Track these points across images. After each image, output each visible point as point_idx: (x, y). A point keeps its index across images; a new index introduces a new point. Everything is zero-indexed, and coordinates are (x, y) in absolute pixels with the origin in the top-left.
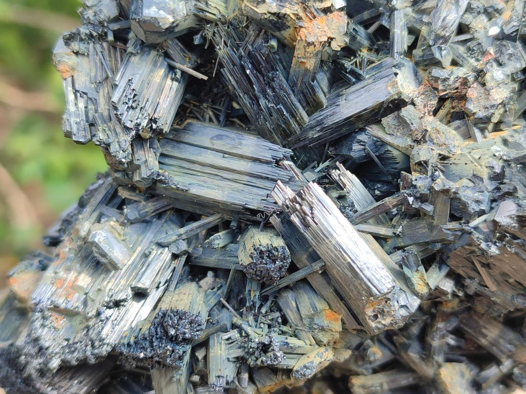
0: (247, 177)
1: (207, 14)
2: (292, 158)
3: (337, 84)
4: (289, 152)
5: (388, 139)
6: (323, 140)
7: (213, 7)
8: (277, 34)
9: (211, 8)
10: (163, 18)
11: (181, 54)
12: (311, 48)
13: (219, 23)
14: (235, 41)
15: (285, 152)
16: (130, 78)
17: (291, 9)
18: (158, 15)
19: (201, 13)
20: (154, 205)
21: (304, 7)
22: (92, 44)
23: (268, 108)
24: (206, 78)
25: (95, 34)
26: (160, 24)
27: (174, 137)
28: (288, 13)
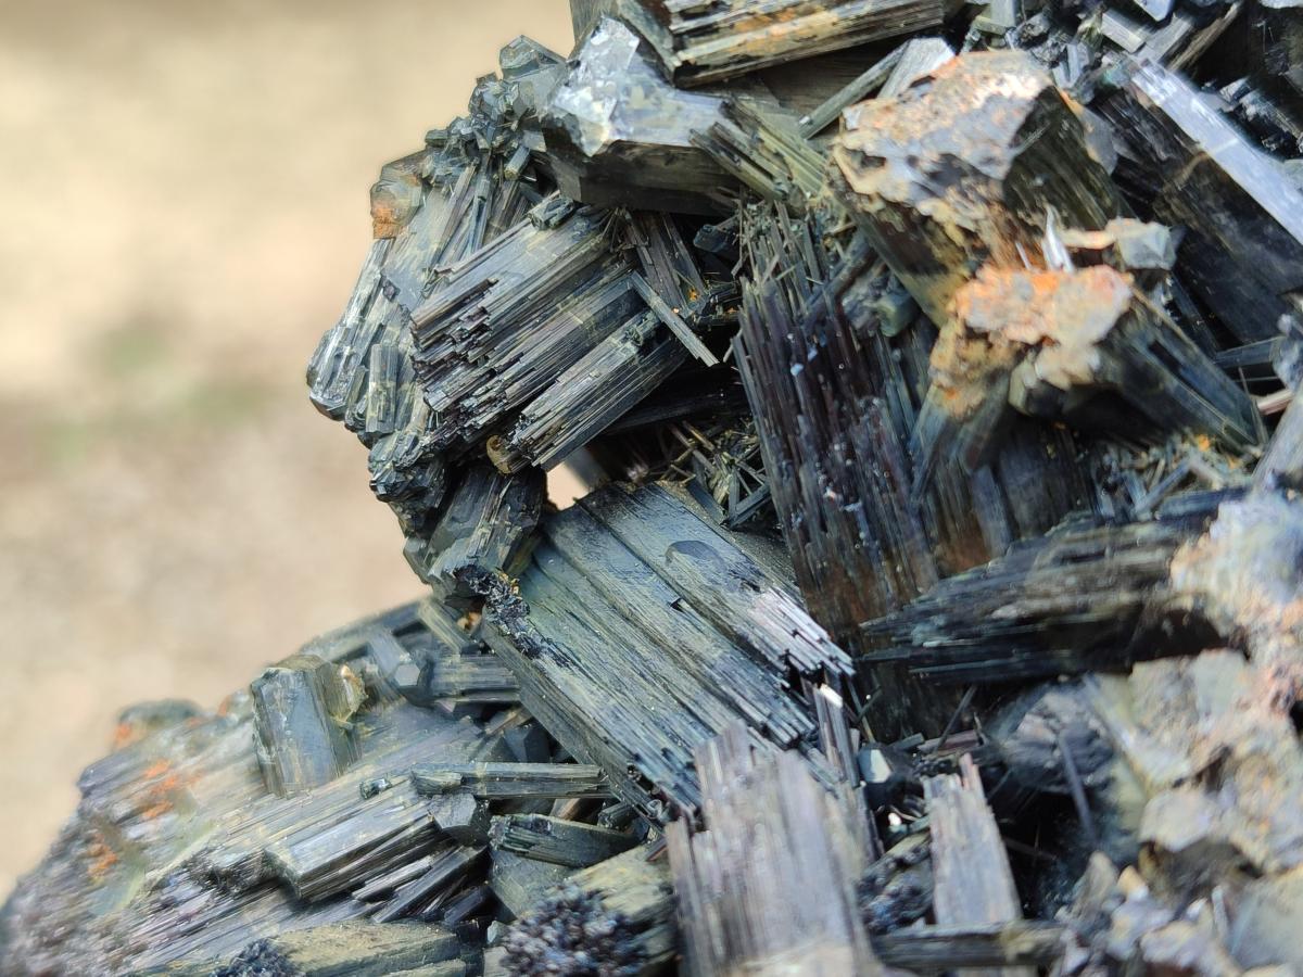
0: (697, 687)
1: (744, 165)
2: (844, 685)
3: (1077, 515)
4: (845, 663)
5: (1129, 740)
6: (953, 667)
7: (769, 151)
8: (907, 279)
9: (764, 153)
10: (592, 123)
11: (674, 272)
12: (977, 349)
13: (780, 207)
14: (809, 274)
15: (831, 659)
16: (492, 280)
17: (956, 211)
18: (586, 111)
19: (723, 154)
20: (474, 675)
21: (1009, 222)
22: (468, 171)
23: (819, 499)
24: (710, 360)
25: (483, 144)
26: (583, 140)
27: (598, 507)
28: (938, 217)
